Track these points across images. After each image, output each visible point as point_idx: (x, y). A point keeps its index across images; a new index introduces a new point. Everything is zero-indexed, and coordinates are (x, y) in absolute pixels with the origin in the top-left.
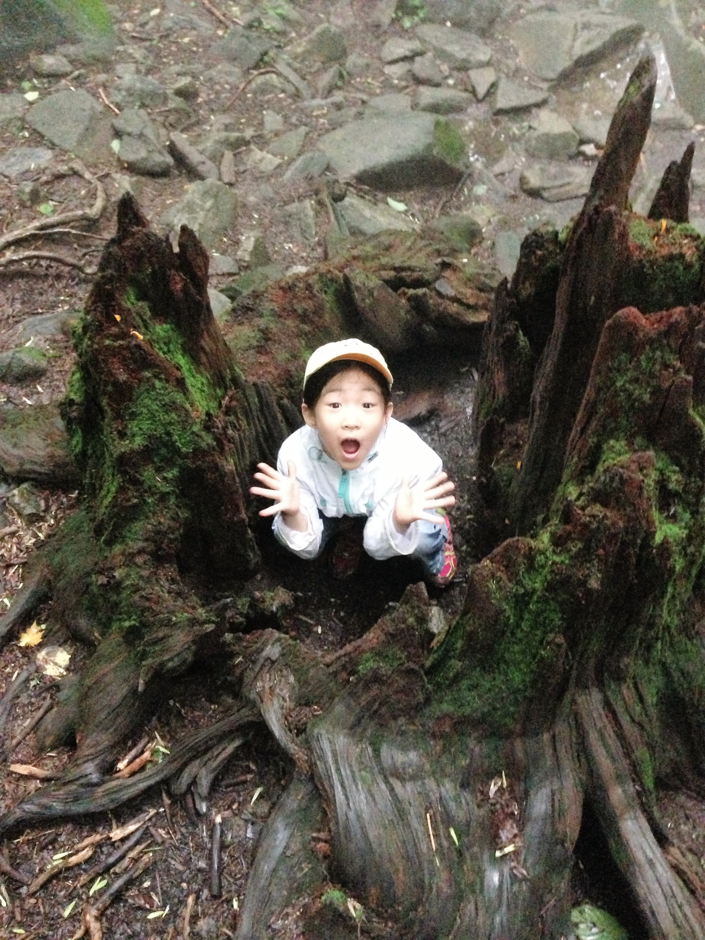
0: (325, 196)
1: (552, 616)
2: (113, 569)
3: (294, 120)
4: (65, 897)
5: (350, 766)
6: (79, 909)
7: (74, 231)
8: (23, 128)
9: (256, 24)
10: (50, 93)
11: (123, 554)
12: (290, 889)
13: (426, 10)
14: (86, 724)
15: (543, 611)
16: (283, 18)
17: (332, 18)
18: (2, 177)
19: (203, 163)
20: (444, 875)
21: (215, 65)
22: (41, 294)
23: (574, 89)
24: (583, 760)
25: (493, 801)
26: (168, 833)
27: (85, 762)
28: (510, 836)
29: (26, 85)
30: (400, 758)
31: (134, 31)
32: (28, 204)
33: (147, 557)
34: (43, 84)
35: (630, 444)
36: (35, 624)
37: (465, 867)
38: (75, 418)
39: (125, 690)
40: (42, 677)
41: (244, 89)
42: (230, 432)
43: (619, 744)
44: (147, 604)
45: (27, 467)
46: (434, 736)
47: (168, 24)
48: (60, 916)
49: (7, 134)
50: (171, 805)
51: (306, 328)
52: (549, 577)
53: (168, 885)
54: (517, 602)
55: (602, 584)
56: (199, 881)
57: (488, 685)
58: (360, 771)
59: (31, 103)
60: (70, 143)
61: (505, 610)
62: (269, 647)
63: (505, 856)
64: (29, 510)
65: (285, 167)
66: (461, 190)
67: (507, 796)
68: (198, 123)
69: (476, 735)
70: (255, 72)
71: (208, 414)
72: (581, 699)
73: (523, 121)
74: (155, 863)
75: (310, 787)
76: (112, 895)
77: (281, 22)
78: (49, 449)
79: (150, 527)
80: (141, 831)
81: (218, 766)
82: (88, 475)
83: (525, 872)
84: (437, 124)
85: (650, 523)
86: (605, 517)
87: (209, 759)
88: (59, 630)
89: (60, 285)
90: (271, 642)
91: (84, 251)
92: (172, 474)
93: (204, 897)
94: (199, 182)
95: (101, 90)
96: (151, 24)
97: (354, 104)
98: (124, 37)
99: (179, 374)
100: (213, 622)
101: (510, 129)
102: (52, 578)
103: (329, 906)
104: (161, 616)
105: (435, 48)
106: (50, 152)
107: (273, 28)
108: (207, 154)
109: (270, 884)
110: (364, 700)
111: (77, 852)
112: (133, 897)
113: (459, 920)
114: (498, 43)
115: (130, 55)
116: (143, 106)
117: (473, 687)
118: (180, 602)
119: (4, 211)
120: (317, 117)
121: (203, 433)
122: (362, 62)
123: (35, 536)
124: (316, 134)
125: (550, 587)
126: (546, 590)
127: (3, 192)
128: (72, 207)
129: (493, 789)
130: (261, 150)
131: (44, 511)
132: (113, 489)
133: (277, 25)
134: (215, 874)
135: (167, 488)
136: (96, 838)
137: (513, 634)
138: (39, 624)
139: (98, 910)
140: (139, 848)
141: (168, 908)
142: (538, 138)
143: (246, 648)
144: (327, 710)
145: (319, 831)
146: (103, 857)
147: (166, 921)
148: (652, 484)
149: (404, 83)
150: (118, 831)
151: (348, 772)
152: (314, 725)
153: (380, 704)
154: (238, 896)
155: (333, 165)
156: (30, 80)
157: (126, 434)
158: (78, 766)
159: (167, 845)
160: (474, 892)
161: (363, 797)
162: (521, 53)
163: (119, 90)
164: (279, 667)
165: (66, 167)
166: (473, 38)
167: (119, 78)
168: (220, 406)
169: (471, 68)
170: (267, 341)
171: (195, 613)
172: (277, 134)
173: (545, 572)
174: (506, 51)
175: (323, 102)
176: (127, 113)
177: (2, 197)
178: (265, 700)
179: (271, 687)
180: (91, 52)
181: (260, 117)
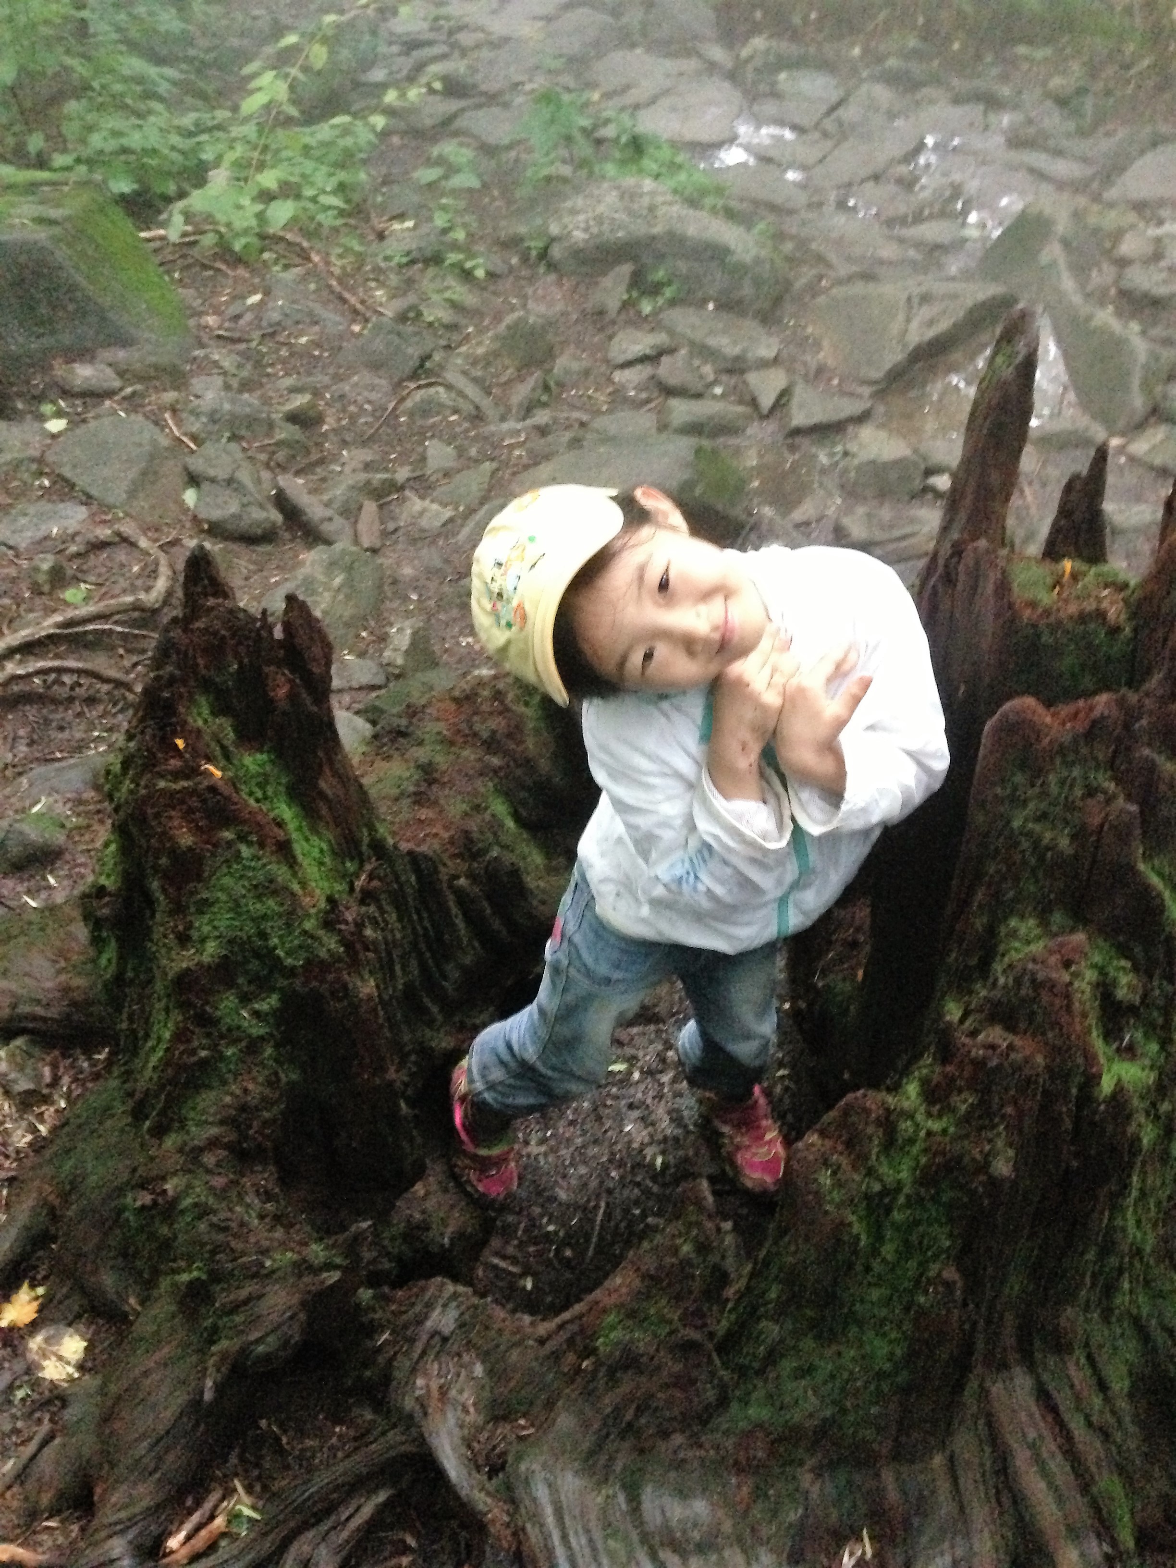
1: (934, 1231)
2: (164, 1179)
3: (473, 452)
5: (588, 1531)
7: (119, 629)
8: (41, 474)
9: (411, 315)
10: (84, 421)
11: (181, 1151)
13: (674, 287)
14: (113, 1465)
15: (917, 1223)
16: (454, 305)
17: (531, 305)
18: (4, 548)
19: (330, 519)
21: (349, 377)
22: (61, 729)
23: (910, 393)
24: (1006, 1500)
29: (47, 408)
30: (677, 1511)
31: (220, 328)
32: (46, 588)
33: (222, 1153)
34: (73, 406)
35: (1044, 923)
36: (25, 1286)
38: (107, 919)
39: (181, 1398)
40: (36, 1384)
41: (394, 410)
42: (368, 932)
43: (1068, 1468)
44: (220, 1237)
45: (25, 1009)
46: (739, 1469)
47: (275, 316)
49: (15, 483)
51: (496, 761)
52: (923, 1160)
54: (870, 1210)
55: (1016, 1168)
57: (829, 1367)
58: (606, 1537)
59: (54, 436)
60: (117, 494)
61: (850, 1225)
62: (438, 1310)
64: (24, 1085)
65: (459, 521)
68: (321, 462)
69: (811, 1463)
70: (413, 385)
71: (331, 900)
72: (997, 1389)
73: (834, 444)
77: (451, 311)
78: (63, 977)
79: (228, 1099)
81: (347, 1542)
82: (125, 1016)
84: (699, 451)
85: (1090, 1058)
86: (1011, 1047)
87: (334, 1527)
88: (67, 1297)
89: (93, 713)
90: (441, 1302)
91: (135, 659)
92: (269, 1003)
94: (321, 547)
95: (167, 416)
96: (249, 317)
97: (568, 427)
98: (205, 340)
99: (281, 834)
100: (336, 1267)
101: (815, 456)
102: (57, 1202)
104: (246, 1259)
105: (692, 343)
106: (83, 509)
107: (439, 320)
108: (336, 506)
110: (608, 1402)
114: (788, 332)
115: (216, 364)
116: (235, 438)
117: (803, 1372)
118: (279, 1233)
119: (6, 601)
120: (511, 447)
121: (321, 933)
122: (575, 366)
123: (34, 1130)
124: (509, 471)
125: (926, 1178)
126: (920, 1183)
127: (6, 571)
128: (117, 592)
130: (422, 498)
131: (49, 1086)
132: (167, 1035)
133: (445, 315)
135: (258, 1030)
137: (868, 1269)
138: (33, 1287)
142: (859, 468)
143: (396, 1314)
144: (543, 1426)
148: (1088, 989)
149: (644, 395)
151: (584, 1541)
152: (519, 1458)
153: (638, 1408)
156: (54, 402)
157: (188, 938)
158: (96, 1544)
162: (826, 343)
163: (197, 414)
164: (455, 1348)
165: (109, 532)
166: (750, 326)
167: (197, 397)
168: (352, 889)
169: (750, 369)
170: (430, 784)
171: (305, 1251)
172: (446, 475)
173: (915, 1150)
174: (803, 342)
175: (519, 426)
176: (209, 449)
177: (4, 580)
178: (430, 1410)
179: (441, 1387)
180: (153, 359)
181: (420, 449)
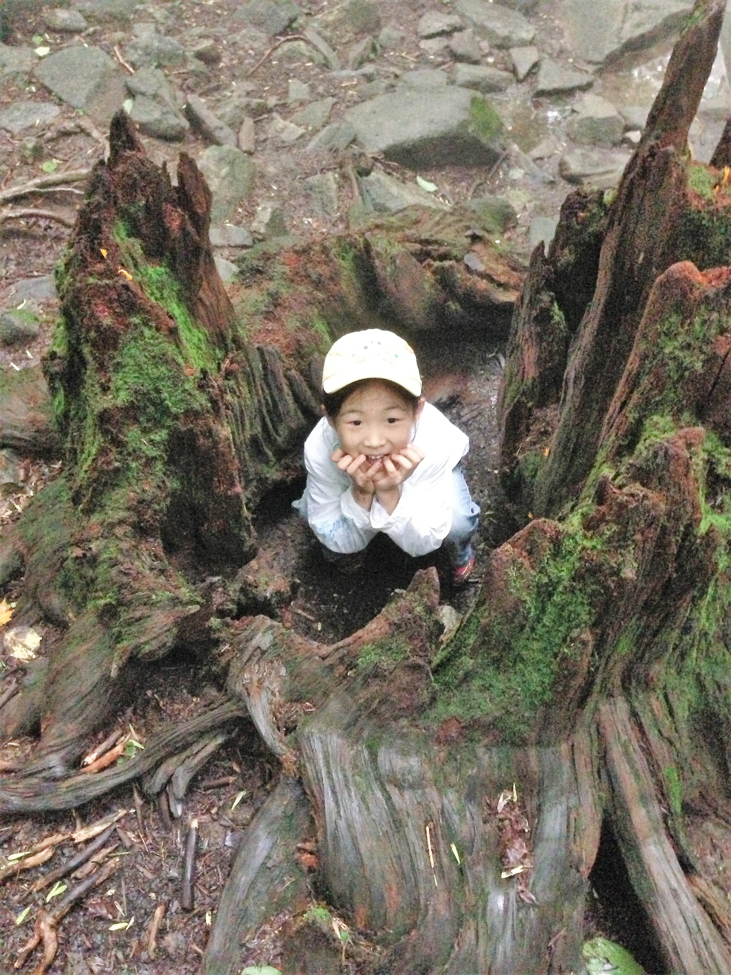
0: (350, 170)
1: (579, 609)
2: (89, 540)
3: (321, 89)
4: (19, 902)
5: (343, 770)
6: (34, 916)
7: (77, 192)
8: (30, 83)
10: (61, 49)
11: (101, 524)
12: (269, 905)
14: (53, 711)
15: (568, 604)
18: (4, 132)
19: (221, 128)
20: (443, 896)
21: (240, 30)
22: (38, 256)
23: (621, 74)
24: (604, 776)
25: (502, 816)
26: (138, 837)
27: (47, 754)
28: (519, 857)
29: (37, 39)
30: (399, 763)
32: (30, 161)
33: (128, 529)
34: (55, 39)
35: (676, 418)
36: (4, 601)
37: (466, 888)
38: (57, 373)
39: (97, 676)
40: (9, 660)
41: (270, 55)
42: (228, 397)
43: (644, 760)
44: (125, 579)
45: (8, 432)
46: (439, 741)
48: (11, 923)
49: (13, 88)
50: (142, 806)
51: (320, 295)
52: (577, 565)
53: (135, 893)
54: (539, 594)
55: (637, 574)
56: (170, 891)
57: (502, 686)
58: (354, 775)
59: (40, 58)
60: (79, 99)
61: (525, 602)
62: (260, 634)
63: (511, 877)
64: (7, 480)
65: (308, 137)
66: (497, 172)
67: (517, 811)
68: (217, 88)
69: (486, 741)
70: (282, 39)
71: (204, 372)
72: (604, 708)
73: (566, 104)
74: (121, 869)
75: (298, 792)
76: (71, 902)
78: (32, 414)
79: (132, 494)
80: (108, 833)
81: (196, 765)
82: (69, 439)
83: (533, 897)
84: (474, 100)
85: (696, 507)
86: (645, 497)
87: (188, 757)
88: (30, 609)
90: (262, 630)
92: (160, 436)
93: (173, 910)
94: (214, 147)
95: (116, 48)
97: (386, 77)
100: (198, 603)
102: (25, 551)
103: (311, 926)
104: (140, 594)
105: (475, 25)
106: (57, 108)
108: (226, 119)
109: (247, 898)
110: (363, 695)
111: (35, 853)
112: (94, 906)
113: (457, 948)
114: (542, 23)
115: (151, 15)
116: (159, 66)
117: (486, 688)
118: (162, 580)
119: (4, 167)
120: (346, 88)
121: (197, 392)
122: (396, 35)
123: (13, 508)
124: (344, 105)
125: (577, 577)
126: (573, 579)
127: (5, 147)
128: (77, 166)
129: (502, 803)
130: (285, 118)
131: (23, 481)
132: (94, 451)
134: (188, 884)
135: (153, 452)
136: (58, 838)
137: (533, 629)
138: (9, 602)
139: (54, 917)
140: (105, 851)
141: (132, 920)
142: (581, 122)
143: (234, 635)
144: (321, 707)
145: (305, 841)
146: (64, 860)
147: (129, 933)
148: (701, 463)
149: (440, 59)
150: (82, 832)
151: (341, 777)
152: (305, 723)
153: (380, 701)
154: (212, 910)
155: (360, 139)
156: (42, 35)
157: (109, 388)
158: (40, 757)
159: (136, 850)
160: (475, 916)
161: (355, 805)
162: (566, 34)
163: (134, 47)
164: (270, 657)
165: (73, 125)
166: (517, 16)
167: (136, 36)
168: (219, 369)
169: (512, 47)
170: (276, 307)
171: (177, 592)
172: (302, 104)
173: (572, 559)
174: (551, 31)
175: (353, 73)
176: (143, 72)
177: (3, 153)
178: (252, 693)
179: (259, 680)
180: (108, 9)
181: (285, 85)
